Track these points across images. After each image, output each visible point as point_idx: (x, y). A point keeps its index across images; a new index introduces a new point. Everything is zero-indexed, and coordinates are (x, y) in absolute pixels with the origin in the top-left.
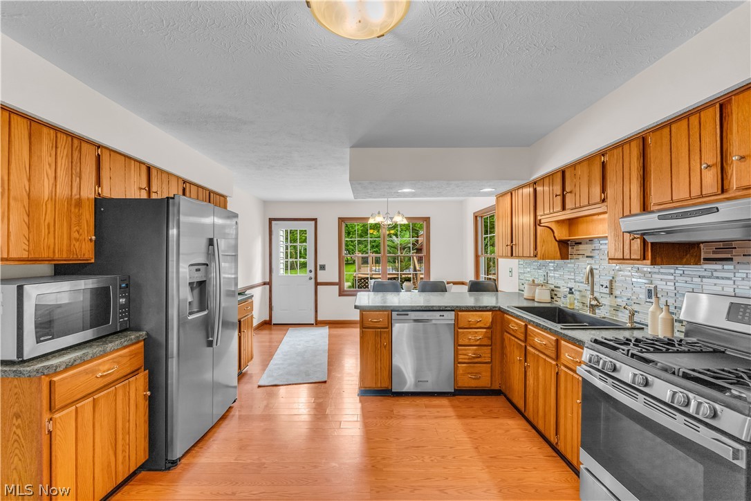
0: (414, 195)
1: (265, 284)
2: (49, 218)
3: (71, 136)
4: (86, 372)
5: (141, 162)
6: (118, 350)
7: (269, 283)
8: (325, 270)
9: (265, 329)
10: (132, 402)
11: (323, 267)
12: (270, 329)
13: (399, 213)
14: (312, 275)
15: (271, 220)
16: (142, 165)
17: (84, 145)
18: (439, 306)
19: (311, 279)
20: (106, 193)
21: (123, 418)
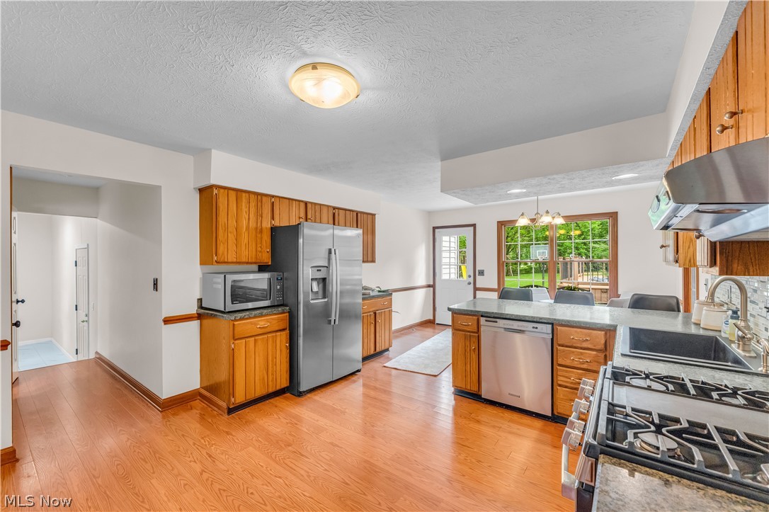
0: (526, 195)
1: (429, 286)
2: (246, 241)
3: (257, 194)
4: (251, 323)
5: (299, 201)
6: (270, 315)
7: (433, 286)
8: (483, 275)
9: (427, 327)
10: (278, 347)
11: (481, 273)
12: (434, 328)
13: (547, 212)
14: (471, 280)
15: (434, 228)
16: (301, 203)
17: (264, 198)
18: (532, 317)
19: (469, 284)
20: (277, 223)
21: (272, 355)
